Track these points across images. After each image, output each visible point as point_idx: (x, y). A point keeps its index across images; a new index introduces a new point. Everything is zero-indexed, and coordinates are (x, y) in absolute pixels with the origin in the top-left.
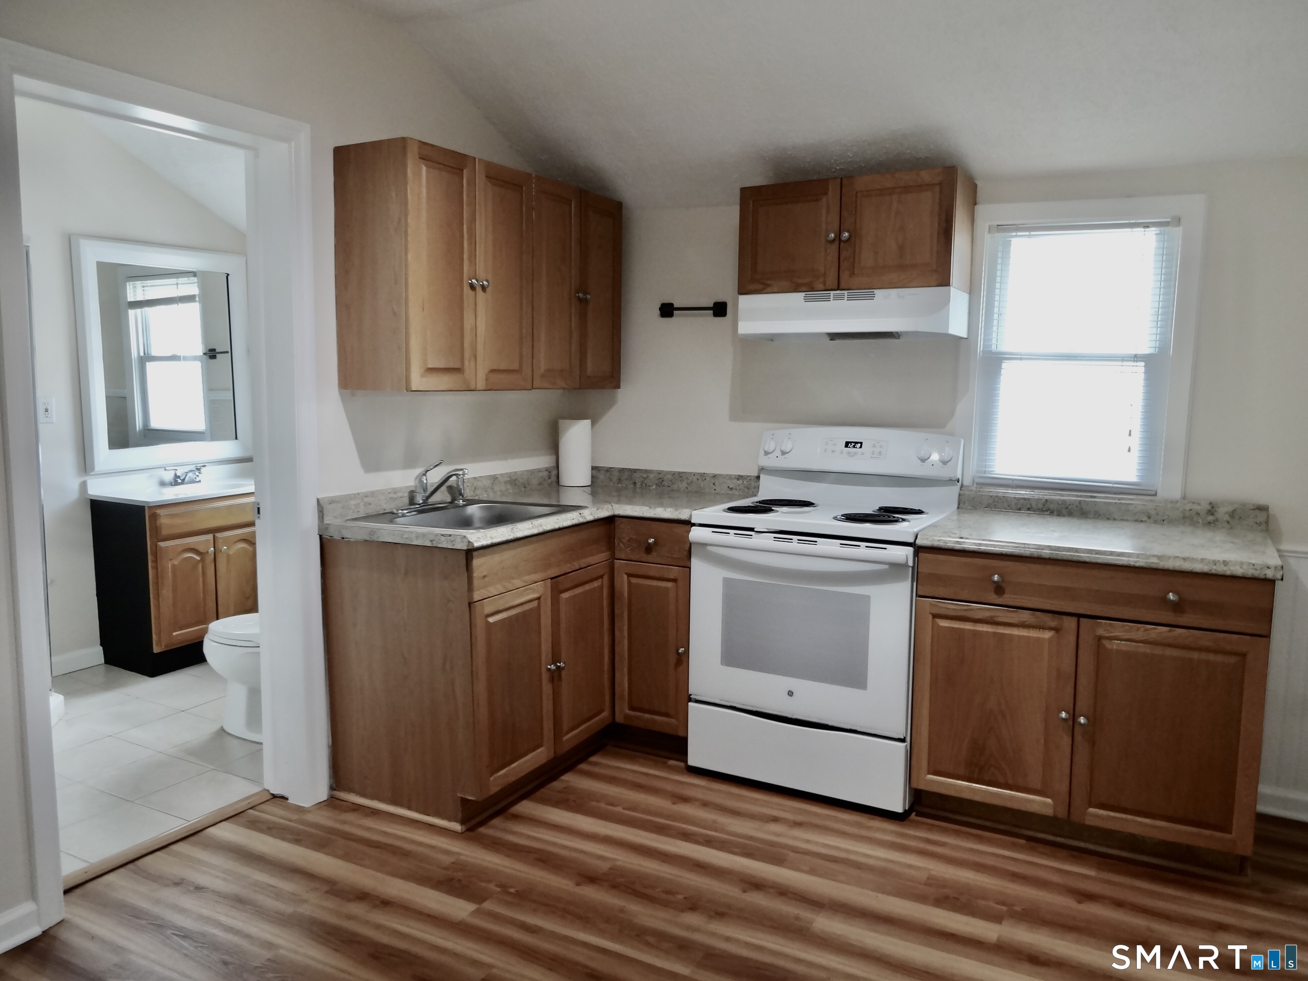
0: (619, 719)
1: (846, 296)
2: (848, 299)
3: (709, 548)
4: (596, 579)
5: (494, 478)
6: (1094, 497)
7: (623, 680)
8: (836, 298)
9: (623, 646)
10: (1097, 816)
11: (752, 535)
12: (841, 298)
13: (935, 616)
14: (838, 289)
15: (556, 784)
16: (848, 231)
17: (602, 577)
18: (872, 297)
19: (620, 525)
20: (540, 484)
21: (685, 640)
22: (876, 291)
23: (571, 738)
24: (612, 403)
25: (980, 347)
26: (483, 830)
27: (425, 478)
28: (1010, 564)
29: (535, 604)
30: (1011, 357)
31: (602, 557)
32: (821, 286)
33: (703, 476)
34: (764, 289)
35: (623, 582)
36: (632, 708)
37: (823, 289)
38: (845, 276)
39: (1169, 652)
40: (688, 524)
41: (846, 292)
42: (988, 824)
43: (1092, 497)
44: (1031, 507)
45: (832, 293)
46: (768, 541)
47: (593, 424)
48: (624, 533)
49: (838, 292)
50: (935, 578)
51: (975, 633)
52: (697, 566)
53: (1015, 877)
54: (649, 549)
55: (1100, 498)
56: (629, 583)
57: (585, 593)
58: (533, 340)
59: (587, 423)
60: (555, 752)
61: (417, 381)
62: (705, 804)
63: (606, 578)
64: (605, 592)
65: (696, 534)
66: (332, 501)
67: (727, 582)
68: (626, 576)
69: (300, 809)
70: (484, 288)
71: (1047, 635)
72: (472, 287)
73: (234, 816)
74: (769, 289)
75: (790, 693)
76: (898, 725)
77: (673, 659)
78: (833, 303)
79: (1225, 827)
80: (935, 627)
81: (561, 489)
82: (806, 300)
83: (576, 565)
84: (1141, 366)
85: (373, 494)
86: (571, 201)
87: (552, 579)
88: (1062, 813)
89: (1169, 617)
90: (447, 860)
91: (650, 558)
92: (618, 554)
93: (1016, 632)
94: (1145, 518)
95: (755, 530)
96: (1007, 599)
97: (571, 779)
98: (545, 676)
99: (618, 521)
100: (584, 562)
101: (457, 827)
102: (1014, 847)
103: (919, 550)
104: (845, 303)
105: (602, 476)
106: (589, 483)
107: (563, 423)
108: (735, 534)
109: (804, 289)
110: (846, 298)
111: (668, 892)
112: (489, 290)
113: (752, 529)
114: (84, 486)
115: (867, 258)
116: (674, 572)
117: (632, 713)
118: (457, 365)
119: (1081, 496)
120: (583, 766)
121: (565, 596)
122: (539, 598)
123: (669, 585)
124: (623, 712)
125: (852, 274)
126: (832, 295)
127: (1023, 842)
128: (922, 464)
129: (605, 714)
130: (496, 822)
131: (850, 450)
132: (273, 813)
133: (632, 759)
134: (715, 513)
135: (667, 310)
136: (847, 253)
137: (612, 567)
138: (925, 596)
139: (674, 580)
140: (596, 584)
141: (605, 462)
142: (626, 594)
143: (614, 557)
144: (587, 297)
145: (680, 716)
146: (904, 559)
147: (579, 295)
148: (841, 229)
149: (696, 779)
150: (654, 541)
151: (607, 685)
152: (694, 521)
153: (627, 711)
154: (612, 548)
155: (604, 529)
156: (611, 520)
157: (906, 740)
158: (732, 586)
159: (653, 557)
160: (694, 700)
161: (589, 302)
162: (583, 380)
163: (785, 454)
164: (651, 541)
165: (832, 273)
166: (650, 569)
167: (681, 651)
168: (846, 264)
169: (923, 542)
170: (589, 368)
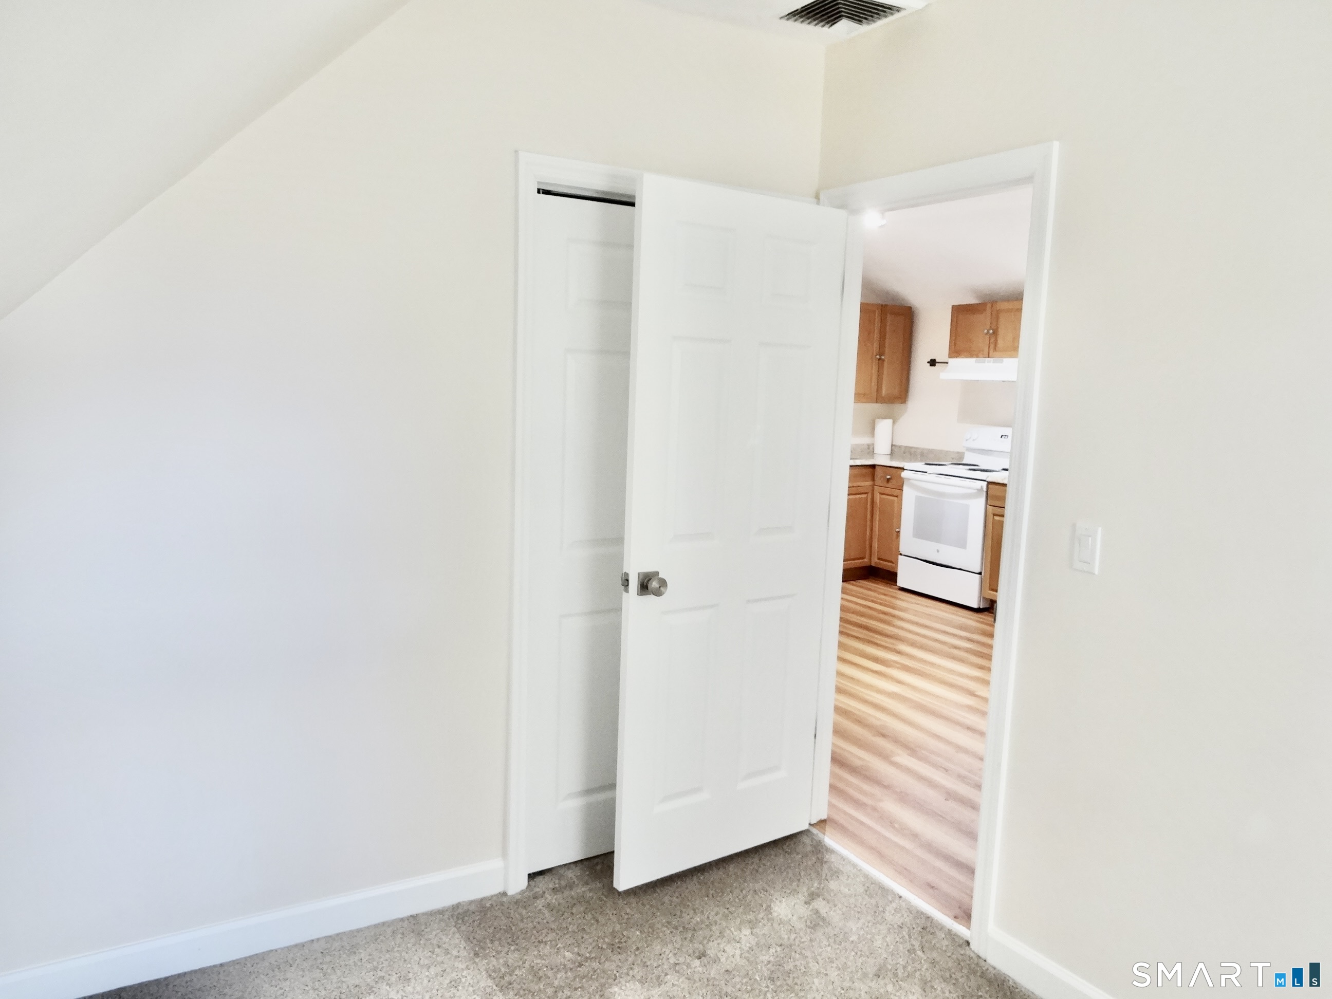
0: (873, 564)
1: (992, 361)
2: (993, 363)
3: (910, 481)
4: (864, 493)
7: (875, 545)
8: (988, 362)
9: (876, 528)
11: (927, 475)
12: (990, 362)
13: (994, 515)
16: (991, 329)
17: (867, 493)
18: (1002, 362)
19: (878, 469)
20: (865, 450)
21: (899, 526)
22: (1004, 359)
24: (904, 412)
31: (869, 483)
32: (981, 356)
33: (941, 451)
34: (958, 355)
35: (877, 497)
36: (879, 559)
38: (992, 351)
40: (903, 469)
41: (992, 359)
46: (932, 478)
47: (894, 423)
48: (879, 472)
49: (988, 357)
50: (993, 497)
52: (906, 489)
54: (888, 480)
56: (880, 498)
59: (890, 421)
63: (870, 496)
64: (869, 500)
65: (904, 474)
67: (917, 497)
68: (878, 493)
74: (961, 356)
75: (938, 551)
77: (895, 534)
80: (993, 520)
81: (875, 455)
82: (977, 362)
86: (875, 311)
92: (877, 483)
95: (928, 473)
99: (877, 467)
100: (859, 484)
103: (989, 483)
105: (896, 449)
106: (890, 453)
107: (877, 420)
108: (922, 475)
109: (975, 357)
113: (926, 472)
115: (1001, 344)
116: (896, 492)
117: (879, 561)
120: (853, 582)
123: (896, 498)
124: (874, 560)
125: (995, 349)
126: (986, 359)
129: (866, 560)
131: (1003, 439)
133: (875, 583)
134: (920, 466)
135: (933, 363)
136: (992, 340)
137: (873, 488)
138: (990, 505)
139: (897, 496)
140: (866, 495)
141: (898, 442)
142: (878, 501)
143: (874, 485)
144: (883, 357)
145: (895, 562)
146: (982, 488)
147: (878, 357)
148: (991, 328)
149: (900, 592)
150: (890, 477)
151: (867, 546)
152: (905, 468)
153: (876, 560)
154: (873, 480)
155: (869, 470)
156: (873, 467)
157: (980, 573)
158: (918, 499)
159: (889, 485)
160: (901, 554)
161: (883, 360)
162: (879, 399)
163: (974, 440)
164: (888, 477)
165: (986, 350)
166: (888, 491)
167: (897, 530)
168: (992, 346)
169: (989, 480)
170: (884, 392)
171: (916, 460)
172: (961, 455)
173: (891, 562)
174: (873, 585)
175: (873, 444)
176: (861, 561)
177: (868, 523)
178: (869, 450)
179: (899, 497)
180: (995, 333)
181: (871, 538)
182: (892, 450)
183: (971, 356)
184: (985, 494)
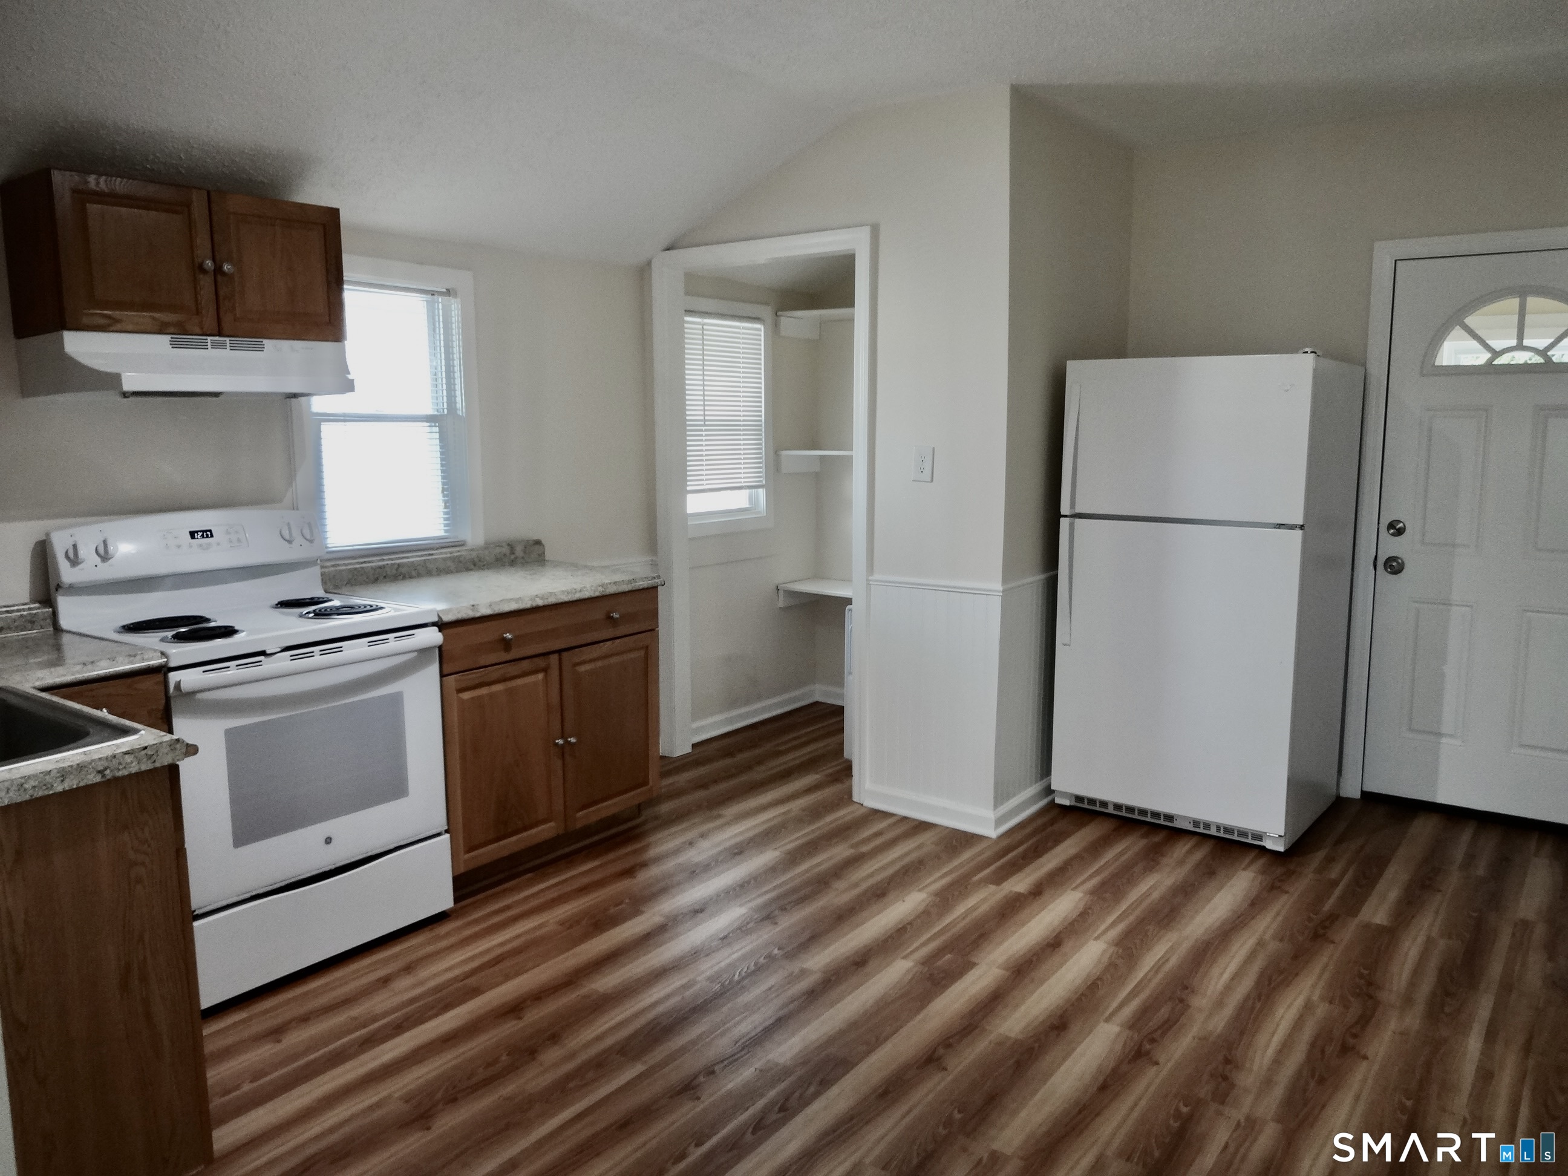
1: (228, 345)
2: (232, 348)
3: (199, 696)
6: (432, 555)
8: (215, 346)
10: (582, 818)
11: (261, 661)
12: (222, 346)
13: (460, 691)
14: (220, 335)
16: (229, 263)
18: (261, 349)
22: (265, 341)
34: (109, 325)
37: (200, 332)
38: (227, 317)
40: (166, 669)
41: (227, 339)
42: (486, 882)
43: (430, 555)
44: (387, 575)
45: (209, 339)
49: (217, 338)
51: (491, 696)
53: (584, 890)
55: (436, 554)
62: (305, 1019)
65: (176, 681)
67: (229, 735)
74: (119, 326)
75: (328, 841)
78: (211, 352)
80: (462, 702)
82: (174, 345)
88: (561, 829)
93: (520, 682)
94: (472, 567)
103: (442, 628)
104: (226, 353)
108: (237, 666)
109: (172, 330)
110: (228, 348)
111: (489, 1065)
119: (422, 556)
125: (235, 317)
126: (209, 341)
127: (529, 875)
128: (291, 546)
131: (199, 541)
136: (226, 291)
138: (451, 674)
146: (430, 641)
148: (216, 258)
152: (172, 664)
157: (448, 829)
165: (210, 313)
168: (227, 304)
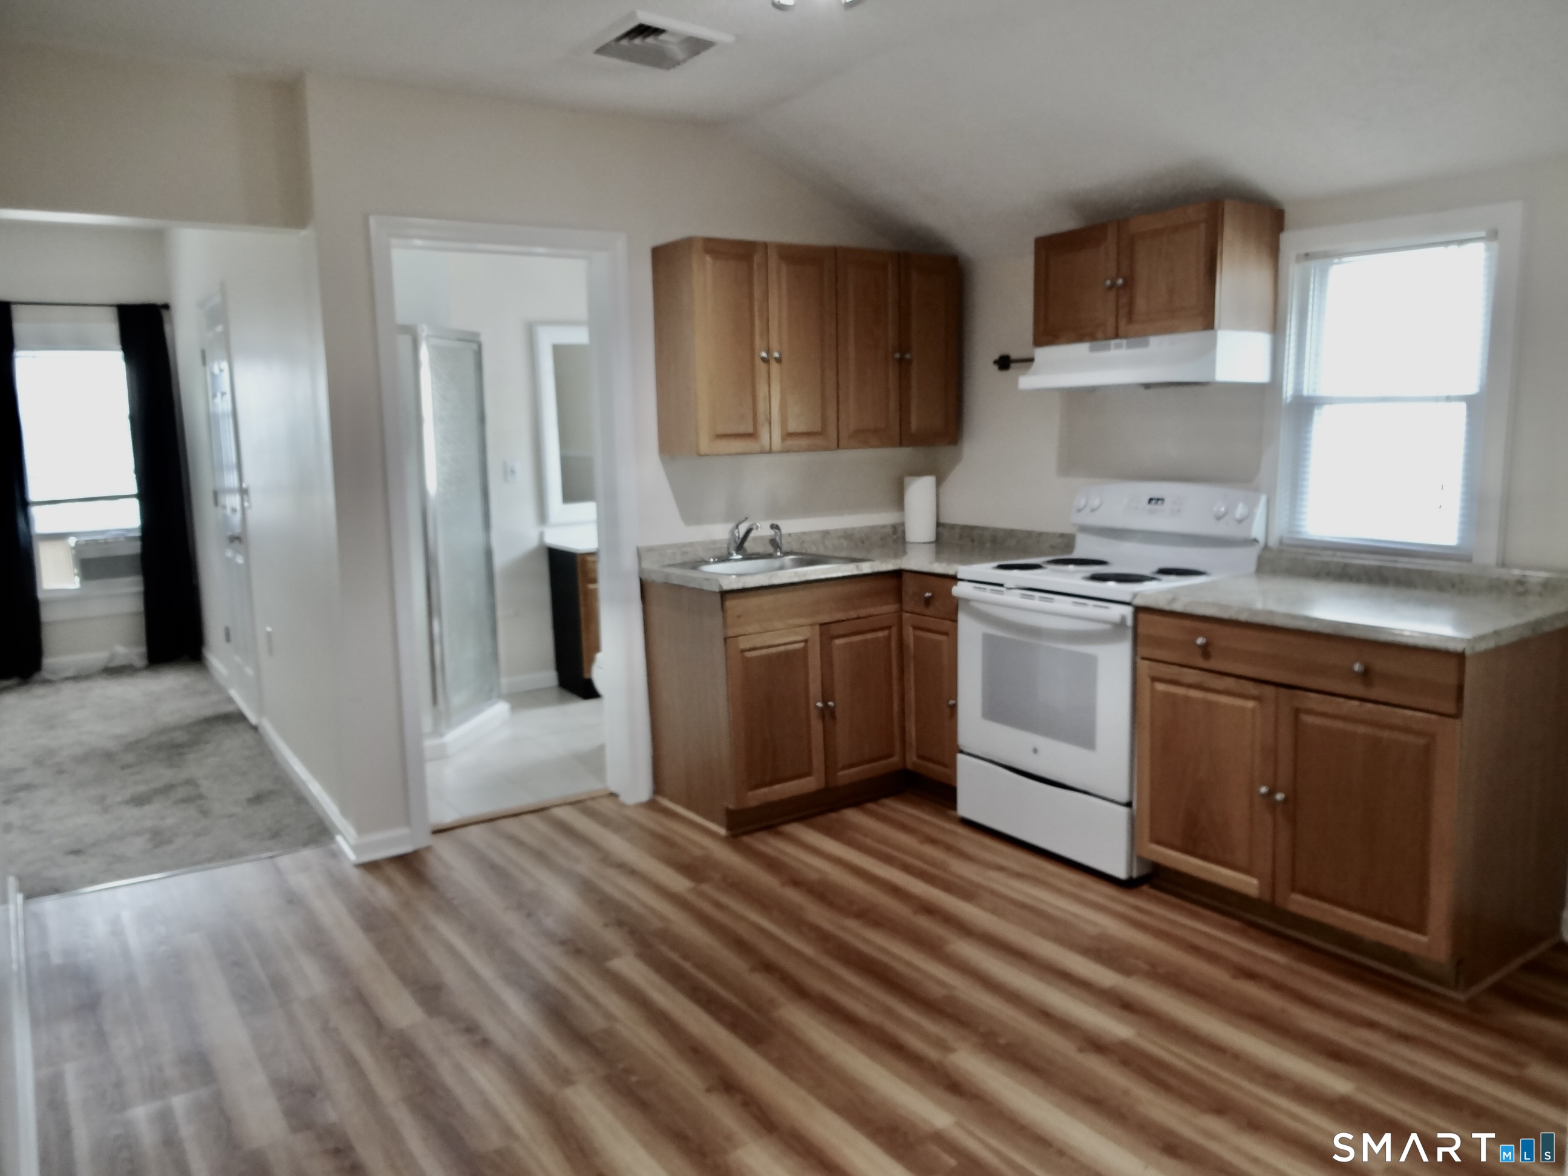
0: (909, 766)
1: (1124, 345)
2: (1127, 347)
3: (978, 605)
4: (882, 629)
5: (826, 534)
7: (912, 729)
8: (1116, 347)
9: (911, 696)
10: (1299, 903)
11: (1003, 591)
12: (1120, 347)
13: (1154, 679)
14: (1117, 337)
15: (833, 816)
16: (1119, 278)
17: (889, 628)
18: (1146, 344)
19: (907, 579)
20: (882, 539)
21: (954, 693)
22: (1150, 338)
23: (846, 776)
24: (955, 461)
25: (1288, 390)
26: (747, 839)
27: (737, 530)
28: (1216, 627)
29: (802, 645)
30: (1329, 401)
31: (890, 608)
32: (1101, 338)
34: (1054, 341)
35: (910, 634)
36: (920, 757)
37: (1104, 337)
38: (1122, 323)
39: (1362, 729)
40: (954, 579)
41: (1124, 341)
45: (1112, 341)
46: (1014, 598)
47: (939, 483)
48: (910, 586)
49: (1118, 340)
50: (1159, 642)
51: (1187, 699)
52: (963, 619)
54: (928, 602)
56: (915, 636)
57: (865, 641)
58: (838, 403)
59: (930, 480)
60: (827, 783)
61: (705, 444)
63: (894, 630)
64: (894, 642)
65: (960, 590)
66: (651, 549)
67: (985, 635)
68: (911, 630)
69: (623, 805)
70: (779, 360)
71: (1250, 704)
72: (766, 361)
73: (576, 803)
74: (1058, 341)
75: (1035, 751)
76: (1121, 789)
77: (947, 711)
79: (1420, 928)
80: (1153, 690)
81: (909, 547)
82: (1092, 350)
83: (853, 614)
84: (1463, 406)
85: (691, 544)
86: (886, 265)
87: (821, 625)
88: (1267, 897)
89: (1358, 689)
90: (698, 852)
91: (928, 612)
92: (906, 607)
93: (1224, 699)
95: (1005, 586)
96: (1212, 664)
97: (853, 816)
98: (814, 714)
99: (905, 576)
100: (862, 612)
101: (722, 831)
102: (1225, 928)
103: (1139, 610)
105: (946, 533)
106: (933, 543)
107: (907, 479)
108: (990, 590)
109: (1088, 338)
110: (1124, 347)
112: (784, 360)
113: (1001, 585)
114: (541, 535)
115: (1141, 304)
116: (946, 625)
117: (920, 762)
118: (750, 430)
120: (871, 806)
121: (838, 642)
122: (806, 641)
123: (942, 638)
124: (912, 759)
125: (1129, 321)
126: (1112, 344)
129: (895, 759)
130: (761, 835)
131: (1153, 506)
132: (606, 806)
133: (916, 805)
134: (985, 570)
135: (1004, 363)
136: (1123, 300)
137: (900, 619)
138: (1144, 658)
139: (946, 634)
140: (885, 633)
141: (949, 518)
142: (912, 646)
143: (901, 610)
144: (908, 356)
145: (952, 766)
146: (1123, 619)
147: (897, 356)
148: (1118, 275)
149: (961, 830)
150: (930, 594)
151: (897, 731)
152: (959, 576)
153: (914, 758)
154: (900, 600)
155: (891, 583)
156: (898, 574)
157: (1129, 805)
158: (988, 640)
159: (930, 611)
160: (962, 752)
161: (910, 362)
162: (904, 438)
163: (1093, 510)
164: (928, 594)
165: (1111, 322)
166: (929, 622)
167: (951, 702)
168: (1123, 312)
169: (1139, 602)
170: (914, 425)
171: (983, 558)
172: (1067, 541)
173: (944, 765)
174: (909, 810)
175: (903, 524)
176: (884, 762)
177: (895, 682)
178: (895, 537)
179: (952, 635)
180: (1130, 283)
181: (903, 711)
182: (938, 535)
183: (1080, 338)
184: (1129, 634)
